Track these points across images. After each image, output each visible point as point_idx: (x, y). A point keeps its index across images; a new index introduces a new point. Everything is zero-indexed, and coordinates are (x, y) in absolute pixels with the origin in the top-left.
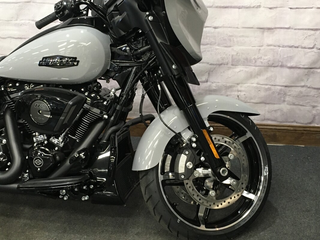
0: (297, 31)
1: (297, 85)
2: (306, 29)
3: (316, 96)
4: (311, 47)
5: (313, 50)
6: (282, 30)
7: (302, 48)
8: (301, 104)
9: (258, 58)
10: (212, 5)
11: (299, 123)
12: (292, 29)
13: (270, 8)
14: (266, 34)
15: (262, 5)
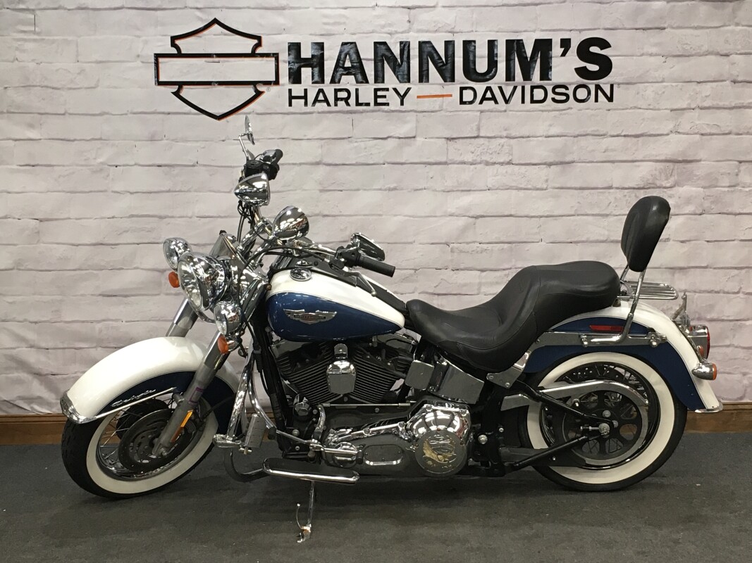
0: (716, 271)
1: (720, 344)
2: (728, 268)
3: (747, 358)
4: (736, 291)
5: (738, 295)
6: (698, 270)
7: (724, 293)
8: (728, 370)
9: (668, 310)
10: (605, 239)
11: (726, 399)
12: (711, 268)
13: (682, 242)
14: (677, 275)
15: (672, 238)
